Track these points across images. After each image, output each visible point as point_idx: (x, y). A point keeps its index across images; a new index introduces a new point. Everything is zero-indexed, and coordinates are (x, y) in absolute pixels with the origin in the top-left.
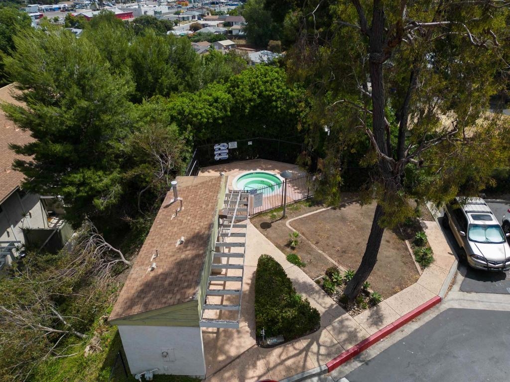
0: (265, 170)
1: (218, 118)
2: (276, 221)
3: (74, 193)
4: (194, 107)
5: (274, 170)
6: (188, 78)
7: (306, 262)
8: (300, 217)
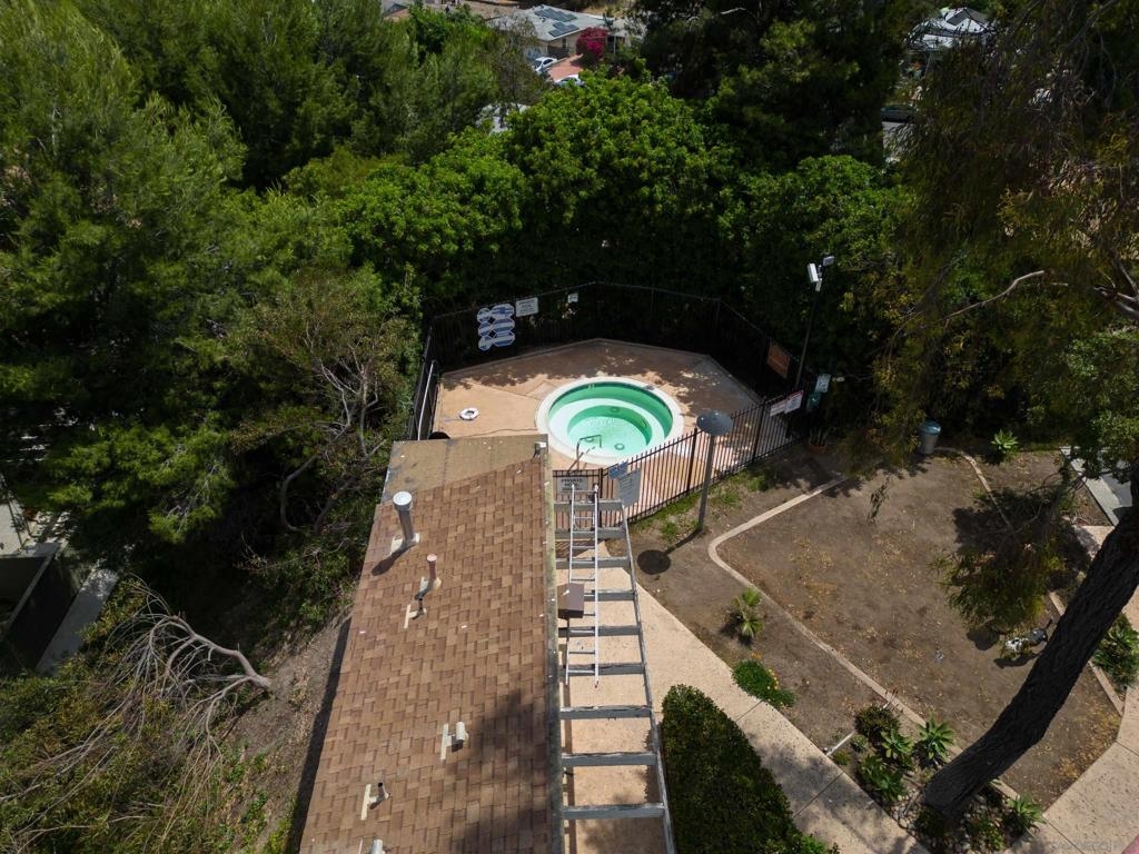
0: (618, 376)
1: (491, 238)
2: (678, 546)
3: (85, 503)
4: (419, 209)
5: (644, 373)
6: (377, 99)
7: (792, 689)
8: (745, 527)
